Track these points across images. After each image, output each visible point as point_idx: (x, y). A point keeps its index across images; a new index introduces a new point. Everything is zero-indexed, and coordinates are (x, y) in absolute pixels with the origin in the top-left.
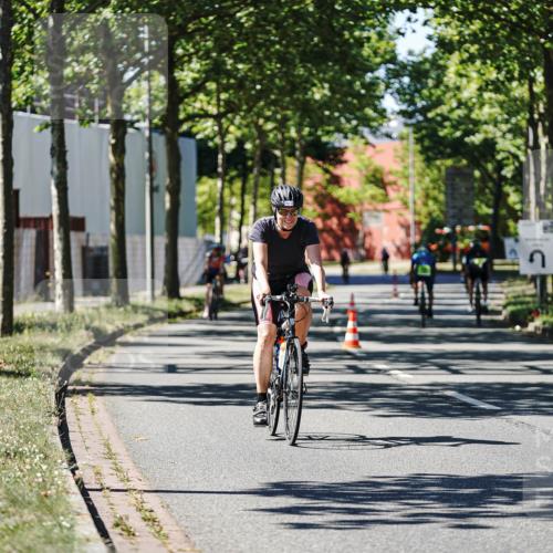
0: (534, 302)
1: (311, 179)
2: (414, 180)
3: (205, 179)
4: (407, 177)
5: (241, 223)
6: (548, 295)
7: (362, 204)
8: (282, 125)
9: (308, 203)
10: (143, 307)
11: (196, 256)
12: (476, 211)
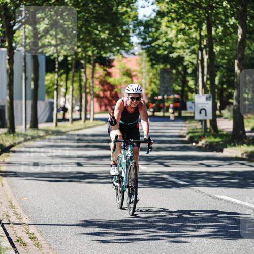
0: (201, 132)
1: (97, 73)
2: (145, 74)
3: (49, 74)
4: (142, 73)
5: (65, 94)
6: (207, 128)
7: (121, 84)
8: (85, 49)
9: (96, 85)
10: (21, 134)
11: (45, 109)
12: (173, 89)
